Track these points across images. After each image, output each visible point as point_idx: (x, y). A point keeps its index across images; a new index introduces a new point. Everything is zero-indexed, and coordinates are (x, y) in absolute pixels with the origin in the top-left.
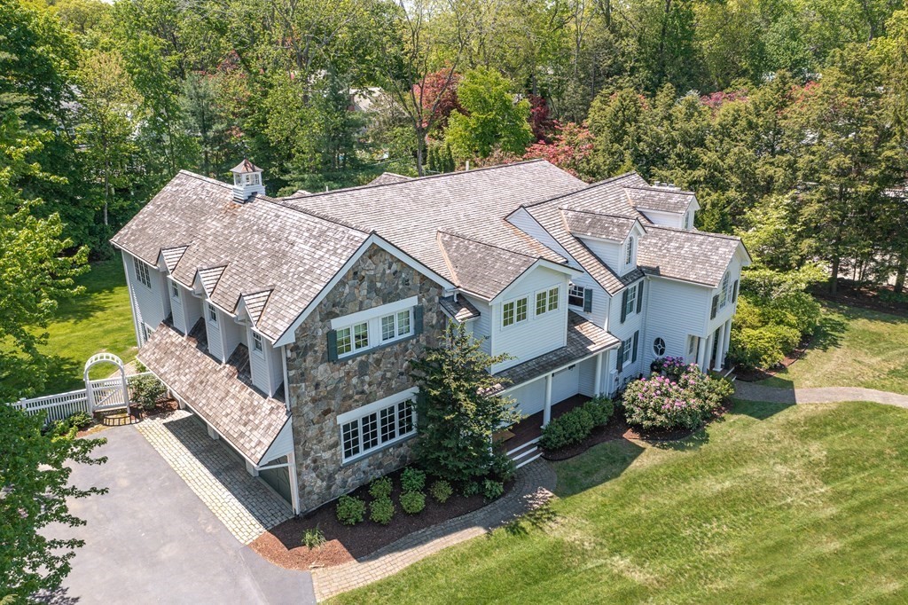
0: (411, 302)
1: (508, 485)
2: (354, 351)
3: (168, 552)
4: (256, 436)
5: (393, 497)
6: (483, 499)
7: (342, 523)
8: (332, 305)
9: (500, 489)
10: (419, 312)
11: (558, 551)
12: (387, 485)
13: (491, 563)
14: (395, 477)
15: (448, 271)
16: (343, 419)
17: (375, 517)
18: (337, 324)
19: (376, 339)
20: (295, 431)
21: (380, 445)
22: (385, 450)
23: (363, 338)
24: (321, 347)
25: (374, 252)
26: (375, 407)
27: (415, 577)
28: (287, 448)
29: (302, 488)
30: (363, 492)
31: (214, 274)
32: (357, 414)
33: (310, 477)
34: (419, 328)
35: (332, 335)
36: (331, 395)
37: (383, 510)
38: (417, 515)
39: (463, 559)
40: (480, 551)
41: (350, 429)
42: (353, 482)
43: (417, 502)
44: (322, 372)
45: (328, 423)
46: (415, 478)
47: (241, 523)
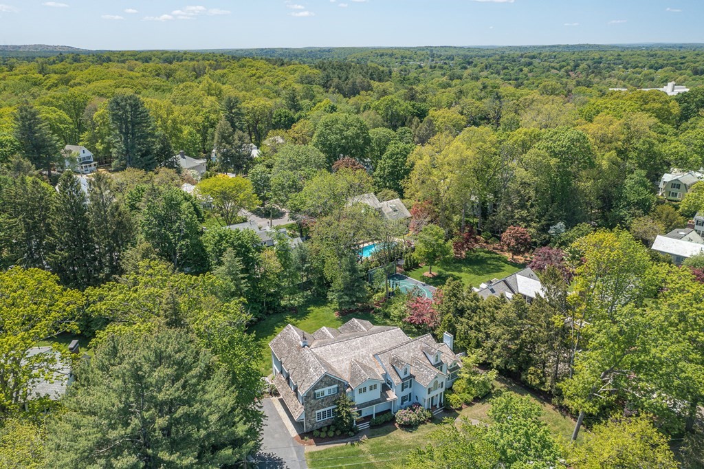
0: (336, 386)
1: (355, 434)
2: (321, 397)
3: (276, 436)
4: (297, 413)
5: (326, 432)
6: (348, 436)
7: (314, 436)
8: (316, 387)
9: (353, 434)
10: (338, 388)
11: (360, 452)
12: (326, 429)
13: (343, 451)
14: (329, 427)
15: (346, 377)
16: (317, 412)
17: (321, 436)
18: (316, 391)
19: (326, 394)
20: (305, 414)
21: (327, 418)
22: (328, 420)
23: (323, 394)
24: (312, 396)
25: (326, 376)
26: (326, 409)
27: (325, 452)
28: (303, 417)
29: (306, 426)
30: (320, 430)
31: (292, 370)
32: (321, 411)
33: (308, 424)
34: (338, 392)
35: (315, 394)
36: (314, 406)
37: (323, 435)
38: (331, 437)
39: (337, 449)
40: (342, 448)
41: (319, 414)
42: (319, 426)
43: (331, 434)
44: (312, 401)
45: (313, 412)
46: (333, 428)
47: (293, 432)
